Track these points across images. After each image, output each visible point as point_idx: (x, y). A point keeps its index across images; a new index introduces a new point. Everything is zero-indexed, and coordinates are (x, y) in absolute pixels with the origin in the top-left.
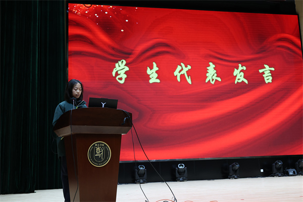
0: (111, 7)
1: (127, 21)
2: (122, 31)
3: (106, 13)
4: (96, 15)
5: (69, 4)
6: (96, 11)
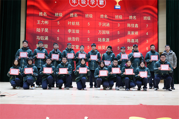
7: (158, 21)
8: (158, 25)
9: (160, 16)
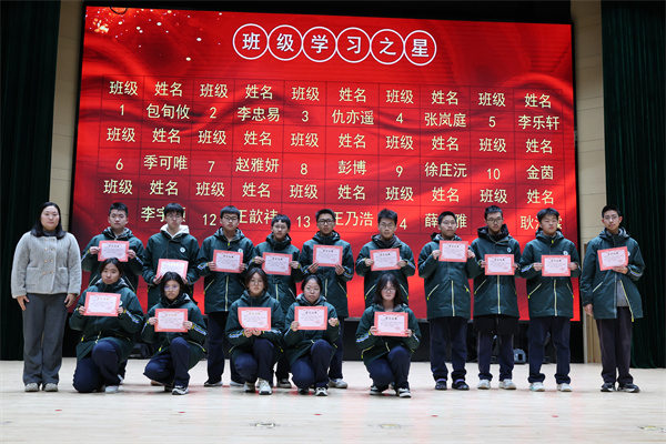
0: (169, 12)
1: (199, 39)
2: (188, 59)
3: (159, 24)
4: (138, 28)
5: (88, 9)
6: (140, 21)
7: (576, 129)
8: (576, 142)
9: (583, 106)
